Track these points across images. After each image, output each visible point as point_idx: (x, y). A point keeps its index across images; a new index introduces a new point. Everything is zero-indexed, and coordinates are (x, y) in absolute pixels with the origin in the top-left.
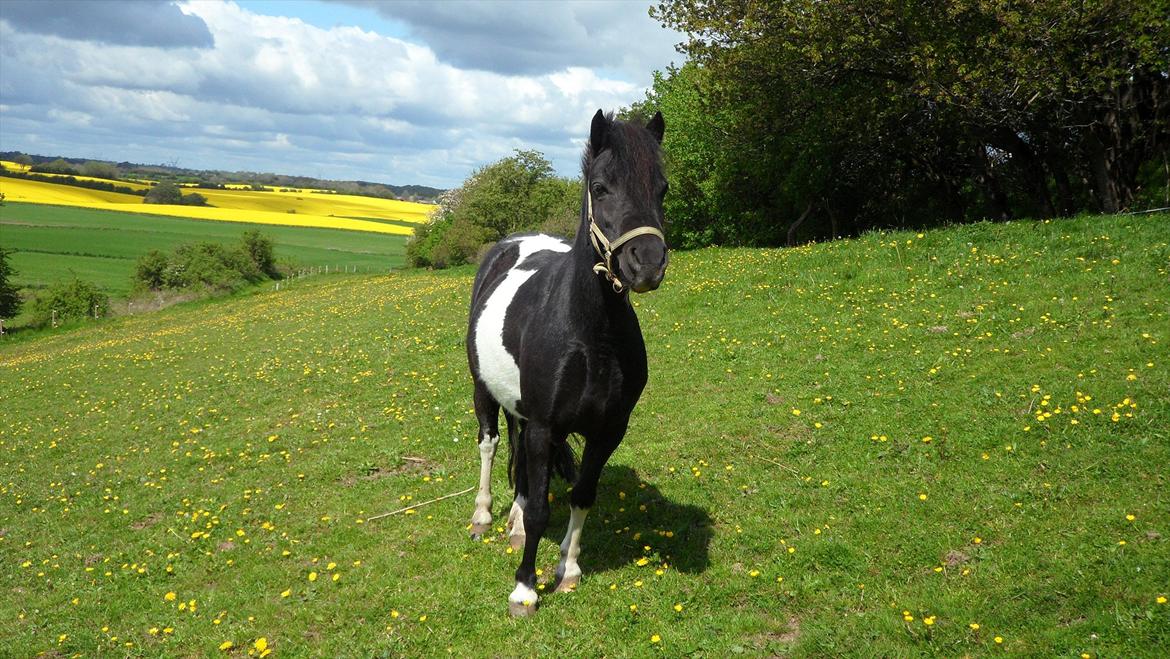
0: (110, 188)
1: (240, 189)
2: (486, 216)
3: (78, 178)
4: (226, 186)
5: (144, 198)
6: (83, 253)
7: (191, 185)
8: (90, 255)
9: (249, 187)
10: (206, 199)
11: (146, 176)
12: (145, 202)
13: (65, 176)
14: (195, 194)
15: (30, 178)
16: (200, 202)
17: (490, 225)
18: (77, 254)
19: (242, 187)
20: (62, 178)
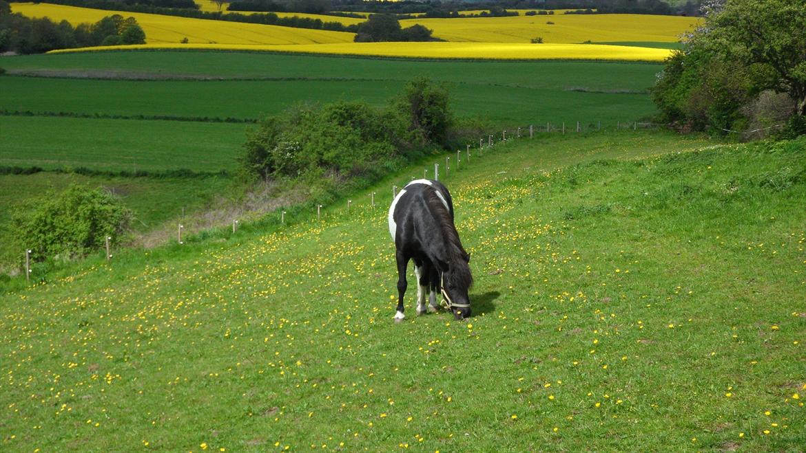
0: (317, 25)
1: (476, 16)
2: (748, 44)
3: (281, 15)
4: (460, 13)
5: (355, 34)
6: (225, 118)
7: (417, 15)
8: (233, 121)
9: (488, 12)
10: (431, 32)
11: (365, 7)
12: (357, 40)
13: (265, 13)
14: (417, 26)
15: (225, 18)
16: (422, 35)
17: (760, 60)
18: (218, 120)
19: (479, 12)
20: (262, 16)
